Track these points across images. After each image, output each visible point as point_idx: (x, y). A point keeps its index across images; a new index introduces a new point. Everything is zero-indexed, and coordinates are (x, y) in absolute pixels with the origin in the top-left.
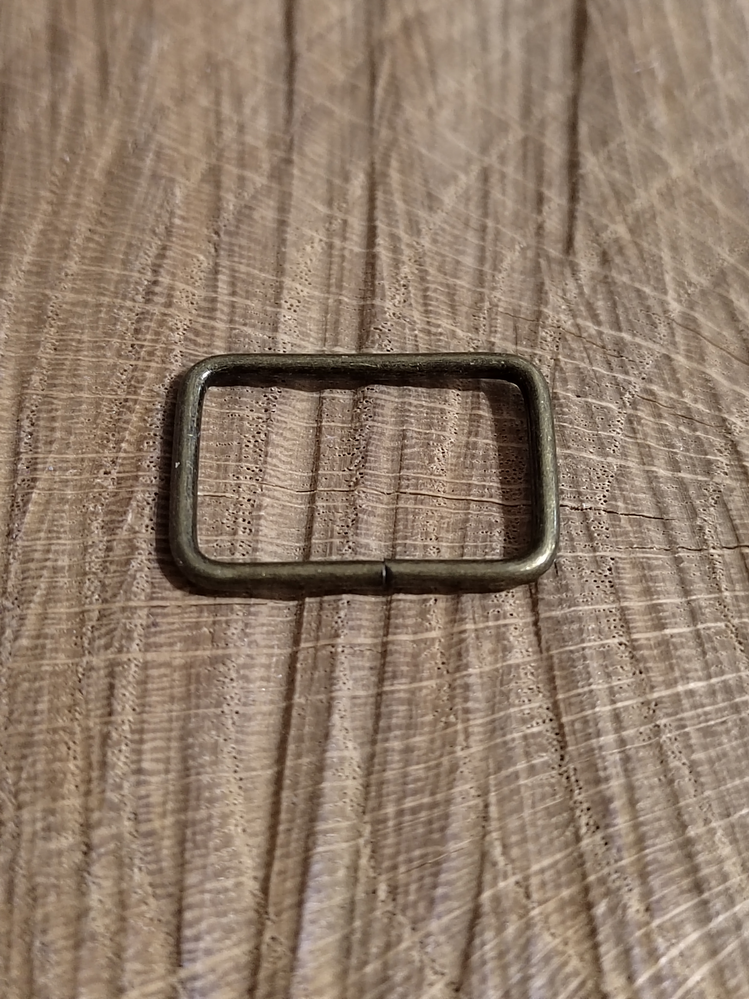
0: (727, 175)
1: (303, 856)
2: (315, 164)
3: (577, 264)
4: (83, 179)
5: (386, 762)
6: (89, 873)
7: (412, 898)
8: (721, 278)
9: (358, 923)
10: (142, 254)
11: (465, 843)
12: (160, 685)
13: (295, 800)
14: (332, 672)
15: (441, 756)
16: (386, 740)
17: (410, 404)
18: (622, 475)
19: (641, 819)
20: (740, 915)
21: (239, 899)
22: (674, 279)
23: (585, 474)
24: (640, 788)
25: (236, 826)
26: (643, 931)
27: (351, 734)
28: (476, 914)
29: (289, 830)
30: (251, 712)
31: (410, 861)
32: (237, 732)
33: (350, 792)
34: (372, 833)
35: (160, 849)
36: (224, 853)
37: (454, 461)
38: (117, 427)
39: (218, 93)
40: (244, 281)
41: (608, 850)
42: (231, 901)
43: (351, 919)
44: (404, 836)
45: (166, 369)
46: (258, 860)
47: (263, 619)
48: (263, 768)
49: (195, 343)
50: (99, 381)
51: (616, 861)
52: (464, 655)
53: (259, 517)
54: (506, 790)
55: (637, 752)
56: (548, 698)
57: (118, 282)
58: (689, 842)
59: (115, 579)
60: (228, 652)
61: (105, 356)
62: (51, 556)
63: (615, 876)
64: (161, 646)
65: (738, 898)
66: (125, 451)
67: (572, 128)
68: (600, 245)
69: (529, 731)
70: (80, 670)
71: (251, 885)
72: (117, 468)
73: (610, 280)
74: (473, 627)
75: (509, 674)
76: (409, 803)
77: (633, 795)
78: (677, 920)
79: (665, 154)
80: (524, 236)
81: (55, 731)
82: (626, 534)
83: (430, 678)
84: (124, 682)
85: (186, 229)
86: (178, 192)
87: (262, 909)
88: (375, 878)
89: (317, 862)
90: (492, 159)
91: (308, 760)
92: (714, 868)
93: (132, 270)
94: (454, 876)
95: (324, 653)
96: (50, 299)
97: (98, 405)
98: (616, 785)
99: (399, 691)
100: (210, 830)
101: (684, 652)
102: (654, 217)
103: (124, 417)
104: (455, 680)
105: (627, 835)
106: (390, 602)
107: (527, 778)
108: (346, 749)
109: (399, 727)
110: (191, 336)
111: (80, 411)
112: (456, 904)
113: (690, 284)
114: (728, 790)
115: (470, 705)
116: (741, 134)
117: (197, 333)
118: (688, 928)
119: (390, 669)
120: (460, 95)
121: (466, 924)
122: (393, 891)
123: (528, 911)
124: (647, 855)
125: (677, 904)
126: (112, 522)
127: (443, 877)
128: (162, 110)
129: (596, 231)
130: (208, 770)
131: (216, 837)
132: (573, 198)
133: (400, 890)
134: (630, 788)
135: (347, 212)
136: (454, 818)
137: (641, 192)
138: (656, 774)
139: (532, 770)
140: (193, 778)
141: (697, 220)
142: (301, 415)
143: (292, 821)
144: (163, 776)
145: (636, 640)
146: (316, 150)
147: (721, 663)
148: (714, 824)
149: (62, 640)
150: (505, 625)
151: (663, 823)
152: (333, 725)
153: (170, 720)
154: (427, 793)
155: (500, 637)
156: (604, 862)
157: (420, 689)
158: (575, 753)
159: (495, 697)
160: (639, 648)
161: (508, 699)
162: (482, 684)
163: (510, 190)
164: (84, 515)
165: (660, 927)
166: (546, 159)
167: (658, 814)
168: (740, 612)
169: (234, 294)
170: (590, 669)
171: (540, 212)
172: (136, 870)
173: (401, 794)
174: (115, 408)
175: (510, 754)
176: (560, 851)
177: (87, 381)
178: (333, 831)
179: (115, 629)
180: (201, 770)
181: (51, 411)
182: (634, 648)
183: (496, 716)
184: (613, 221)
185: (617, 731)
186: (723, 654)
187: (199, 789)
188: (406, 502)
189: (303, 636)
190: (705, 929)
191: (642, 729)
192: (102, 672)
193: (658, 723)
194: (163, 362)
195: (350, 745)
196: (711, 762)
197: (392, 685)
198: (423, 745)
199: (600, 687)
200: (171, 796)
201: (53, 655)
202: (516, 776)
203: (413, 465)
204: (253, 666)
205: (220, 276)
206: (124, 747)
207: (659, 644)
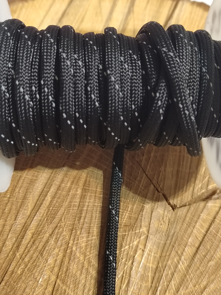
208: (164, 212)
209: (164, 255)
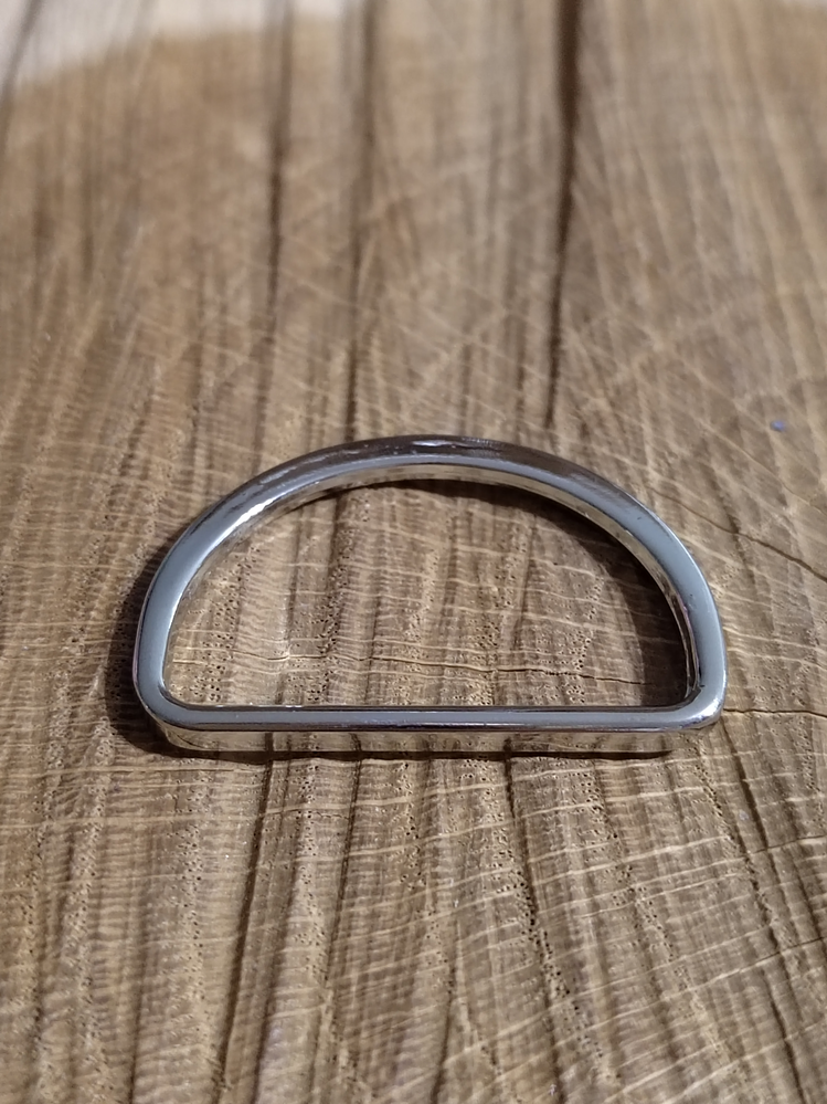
0: (710, 349)
1: (262, 1021)
2: (296, 343)
3: (557, 437)
4: (63, 357)
5: (350, 928)
6: (40, 1039)
7: (373, 1063)
8: (702, 449)
9: (317, 1090)
10: (119, 428)
11: (431, 1009)
12: (120, 851)
13: (255, 965)
14: (297, 837)
15: (408, 920)
16: (352, 905)
17: (385, 572)
18: (599, 641)
19: (614, 983)
20: (716, 1083)
21: (195, 1066)
22: (654, 449)
23: (561, 640)
24: (613, 952)
25: (195, 992)
26: (614, 1097)
27: (315, 899)
28: (440, 1080)
29: (248, 997)
30: (214, 879)
31: (373, 1026)
32: (198, 898)
33: (313, 958)
34: (334, 998)
35: (115, 1015)
36: (181, 1020)
37: (429, 628)
38: (86, 595)
39: (202, 276)
40: (221, 455)
41: (578, 1014)
42: (186, 1069)
43: (311, 1087)
44: (367, 1002)
45: (139, 539)
46: (216, 1028)
47: (227, 786)
48: (224, 935)
49: (170, 514)
50: (71, 551)
51: (586, 1026)
52: (435, 819)
53: (229, 684)
54: (473, 954)
55: (611, 916)
56: (519, 862)
57: (94, 456)
58: (664, 1007)
59: (79, 745)
60: (191, 818)
61: (78, 527)
62: (14, 722)
63: (584, 1041)
64: (123, 811)
65: (714, 1065)
66: (94, 619)
67: (555, 307)
68: (579, 417)
69: (499, 896)
70: (40, 834)
71: (208, 1053)
72: (86, 636)
73: (589, 451)
74: (444, 791)
75: (480, 838)
76: (373, 968)
77: (605, 960)
78: (650, 1086)
79: (647, 329)
80: (504, 411)
81: (11, 896)
82: (603, 698)
83: (400, 843)
84: (84, 847)
85: (165, 405)
86: (159, 370)
87: (218, 1078)
88: (336, 1044)
89: (276, 1027)
90: (475, 339)
91: (271, 926)
92: (689, 1034)
93: (108, 445)
94: (417, 1042)
95: (291, 818)
96: (25, 472)
97: (68, 574)
98: (588, 949)
99: (366, 856)
100: (167, 995)
101: (662, 816)
102: (635, 390)
103: (95, 586)
104: (424, 845)
105: (598, 1000)
106: (359, 768)
107: (498, 942)
108: (310, 915)
109: (365, 892)
110: (165, 507)
111: (51, 580)
112: (419, 1070)
113: (671, 454)
114: (705, 954)
115: (438, 869)
116: (725, 310)
117: (172, 505)
118: (662, 1095)
119: (358, 834)
120: (444, 276)
121: (429, 1090)
122: (354, 1057)
123: (493, 1078)
124: (619, 1020)
125: (652, 1071)
126: (78, 688)
127: (407, 1043)
128: (144, 292)
129: (576, 405)
130: (167, 935)
131: (174, 1002)
132: (554, 374)
133: (362, 1056)
134: (603, 953)
135: (328, 389)
136: (419, 983)
137: (622, 367)
138: (630, 939)
139: (502, 935)
140: (150, 943)
141: (679, 392)
142: (275, 584)
143: (252, 986)
144: (120, 941)
145: (611, 804)
146: (298, 330)
147: (699, 827)
148: (690, 989)
149: (22, 805)
150: (477, 790)
151: (637, 988)
152: (298, 891)
153: (130, 886)
154: (393, 957)
155: (471, 801)
156: (574, 1028)
157: (388, 855)
158: (546, 917)
159: (465, 862)
160: (614, 812)
161: (478, 863)
162: (452, 849)
163: (492, 367)
164: (50, 682)
165: (631, 1093)
166: (529, 337)
167: (631, 979)
168: (719, 775)
169: (210, 467)
170: (563, 833)
171: (520, 387)
172: (89, 1036)
173: (365, 959)
174: (86, 578)
175: (478, 918)
176: (529, 1016)
177: (58, 551)
178: (294, 996)
179: (77, 794)
180: (159, 935)
181: (21, 581)
182: (609, 812)
183: (466, 880)
184: (594, 394)
185: (590, 895)
186: (701, 819)
187: (157, 954)
188: (378, 669)
189: (269, 802)
190: (680, 1097)
191: (616, 894)
192: (62, 837)
193: (632, 886)
194: (137, 532)
195: (314, 911)
196: (687, 926)
197: (359, 850)
198: (389, 910)
199: (573, 850)
200: (128, 962)
201: (13, 820)
202: (485, 940)
203: (387, 631)
204: (217, 833)
205: (198, 451)
206: (81, 912)
207: (635, 809)
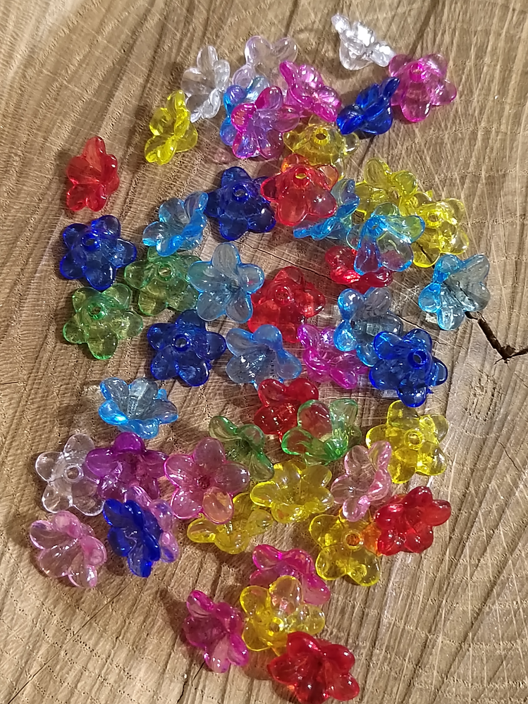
208: (483, 365)
209: (480, 466)
